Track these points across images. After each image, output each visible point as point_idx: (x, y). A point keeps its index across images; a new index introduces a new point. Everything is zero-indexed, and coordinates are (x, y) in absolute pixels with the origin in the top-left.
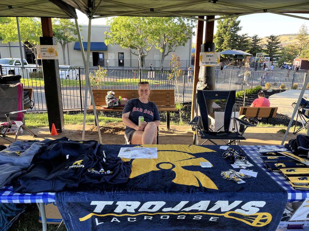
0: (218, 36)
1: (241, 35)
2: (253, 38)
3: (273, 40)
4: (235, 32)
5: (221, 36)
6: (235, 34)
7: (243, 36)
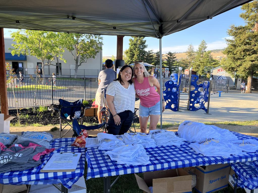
0: (130, 51)
1: (148, 51)
2: (156, 54)
3: (171, 55)
4: (143, 49)
5: (132, 52)
6: (143, 50)
7: (149, 52)
